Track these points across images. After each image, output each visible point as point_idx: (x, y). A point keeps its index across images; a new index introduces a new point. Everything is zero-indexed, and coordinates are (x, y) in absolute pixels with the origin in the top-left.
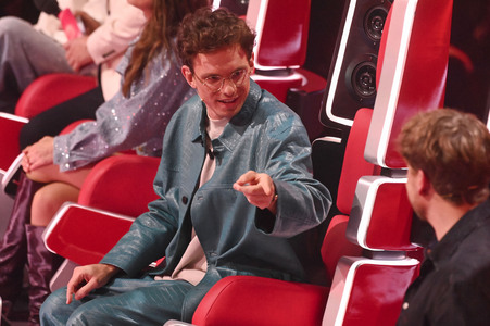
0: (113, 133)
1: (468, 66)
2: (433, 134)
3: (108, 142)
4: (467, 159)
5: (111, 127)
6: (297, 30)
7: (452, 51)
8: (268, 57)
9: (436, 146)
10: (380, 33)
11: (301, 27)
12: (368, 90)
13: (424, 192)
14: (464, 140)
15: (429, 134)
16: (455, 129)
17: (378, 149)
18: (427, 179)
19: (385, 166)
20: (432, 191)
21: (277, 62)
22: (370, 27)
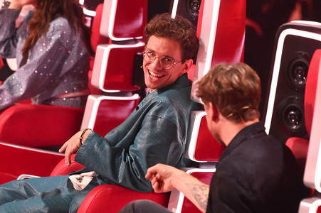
0: (15, 88)
3: (12, 94)
5: (14, 84)
6: (140, 12)
7: (248, 22)
8: (121, 31)
10: (198, 12)
11: (142, 10)
21: (127, 35)
22: (191, 8)
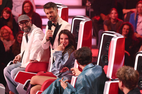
1: (129, 55)
2: (124, 73)
4: (132, 80)
9: (125, 76)
12: (106, 61)
13: (122, 86)
14: (131, 75)
15: (123, 73)
16: (129, 72)
17: (109, 75)
18: (123, 83)
19: (112, 79)
20: (124, 86)
